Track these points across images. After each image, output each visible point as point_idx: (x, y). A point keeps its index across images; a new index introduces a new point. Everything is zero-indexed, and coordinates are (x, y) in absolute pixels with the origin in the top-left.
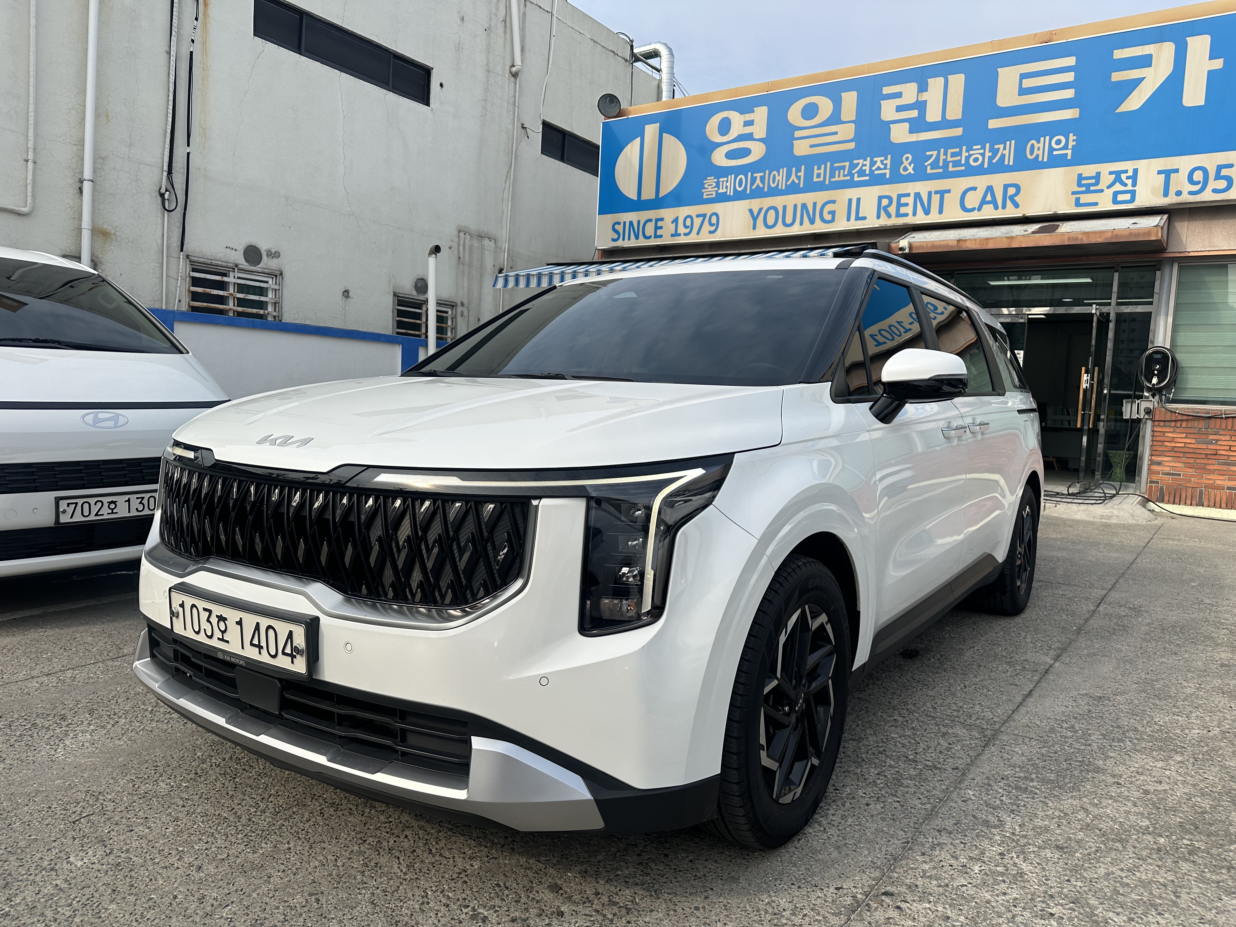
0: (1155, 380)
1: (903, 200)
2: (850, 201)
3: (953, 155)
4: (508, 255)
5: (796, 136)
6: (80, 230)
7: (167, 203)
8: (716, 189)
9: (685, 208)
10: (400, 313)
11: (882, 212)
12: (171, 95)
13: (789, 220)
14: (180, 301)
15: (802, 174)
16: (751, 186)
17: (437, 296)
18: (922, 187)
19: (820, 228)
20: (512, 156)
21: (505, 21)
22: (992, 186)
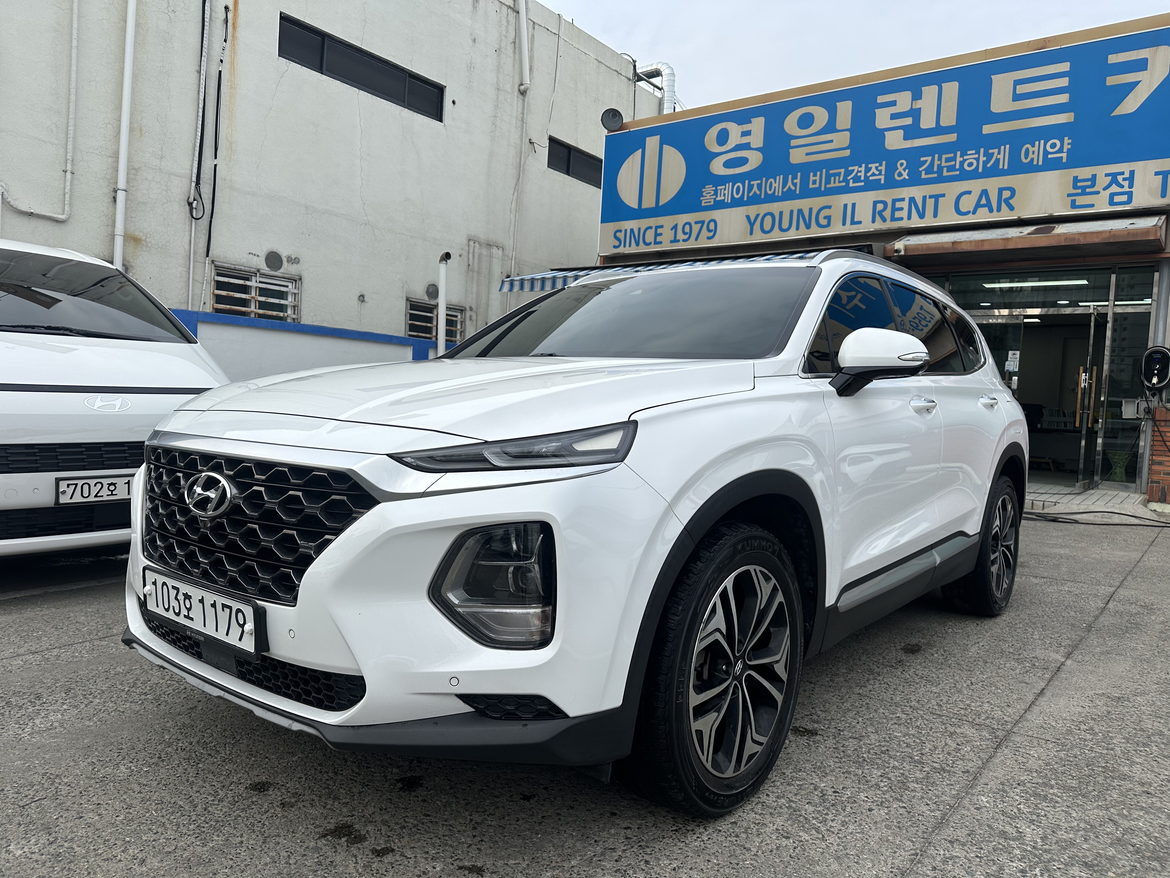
0: (1155, 380)
1: (898, 205)
2: (845, 206)
3: (948, 160)
4: (515, 262)
5: (792, 145)
6: (113, 236)
7: (194, 211)
8: (714, 197)
9: (684, 215)
10: (412, 317)
11: (878, 217)
12: (201, 111)
13: (785, 225)
14: (204, 303)
15: (798, 181)
16: (749, 192)
17: (447, 301)
18: (917, 192)
19: (816, 232)
20: (520, 169)
21: (514, 43)
22: (986, 190)
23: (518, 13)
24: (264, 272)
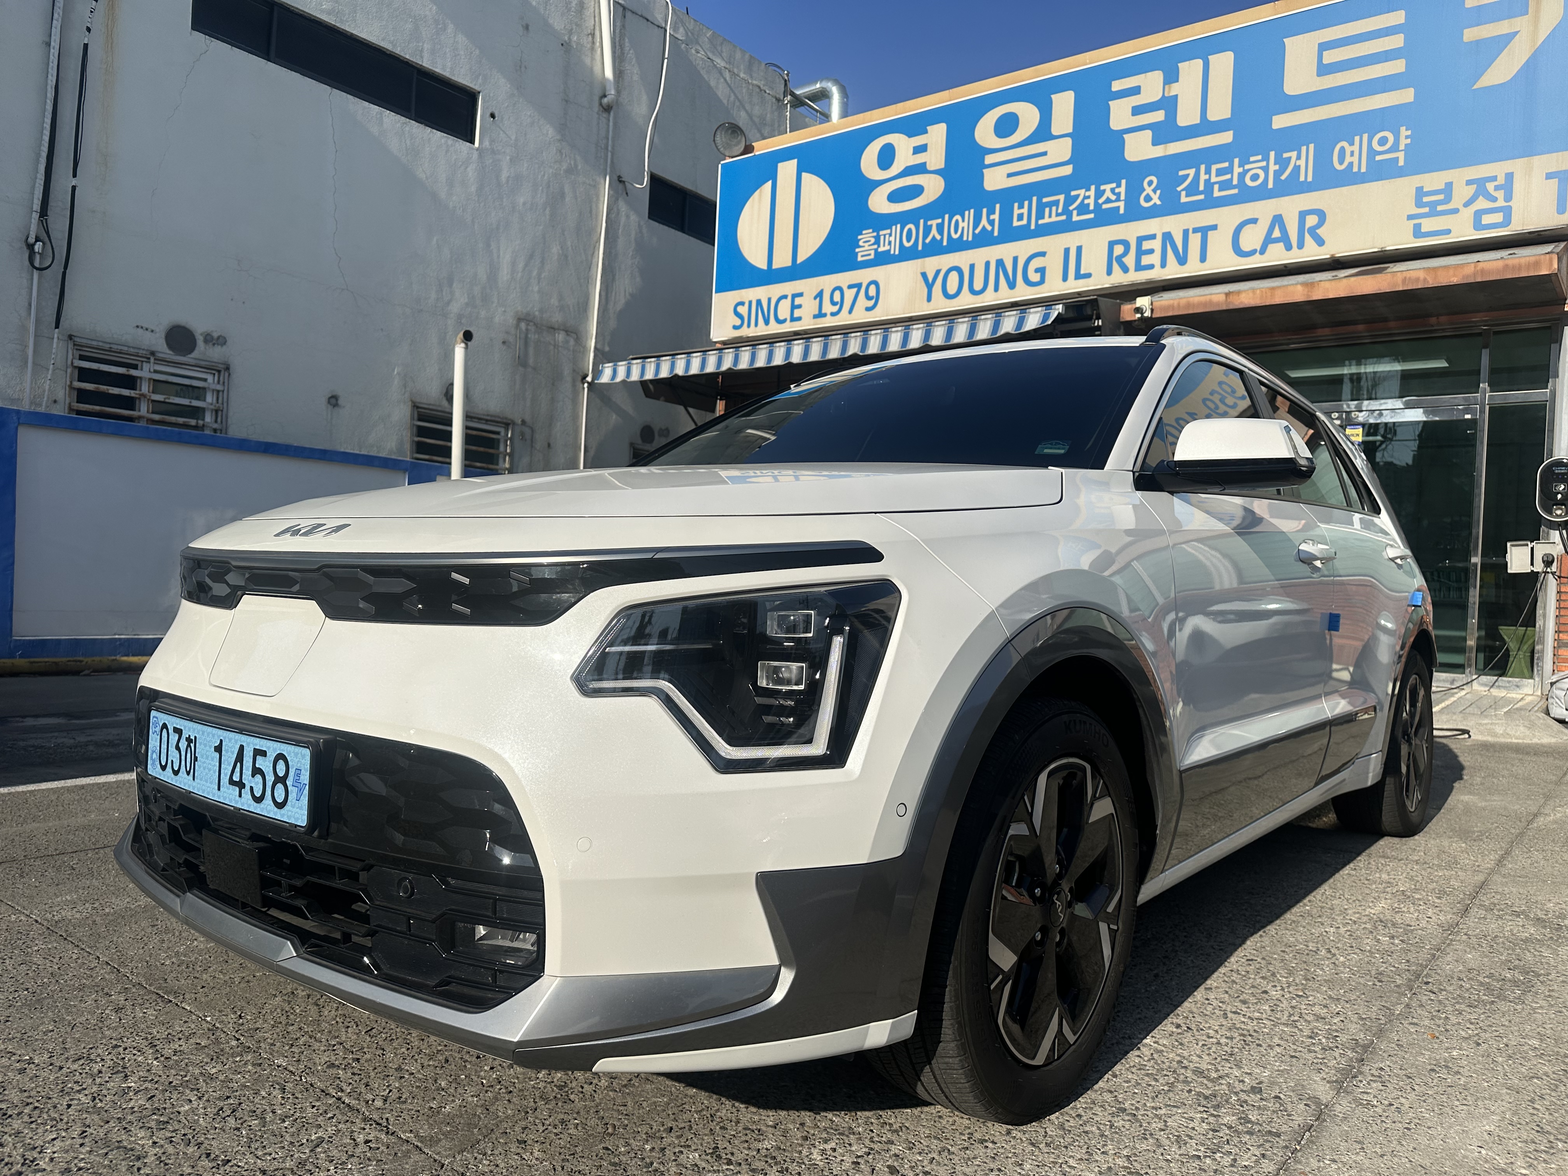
0: (1558, 510)
2: (1067, 251)
3: (1220, 172)
4: (596, 355)
5: (986, 162)
7: (37, 257)
8: (876, 246)
9: (833, 276)
10: (420, 431)
11: (1115, 266)
13: (978, 286)
14: (55, 401)
15: (996, 217)
16: (925, 237)
17: (467, 406)
18: (1175, 224)
19: (1022, 292)
21: (593, 35)
22: (1281, 215)
24: (162, 355)
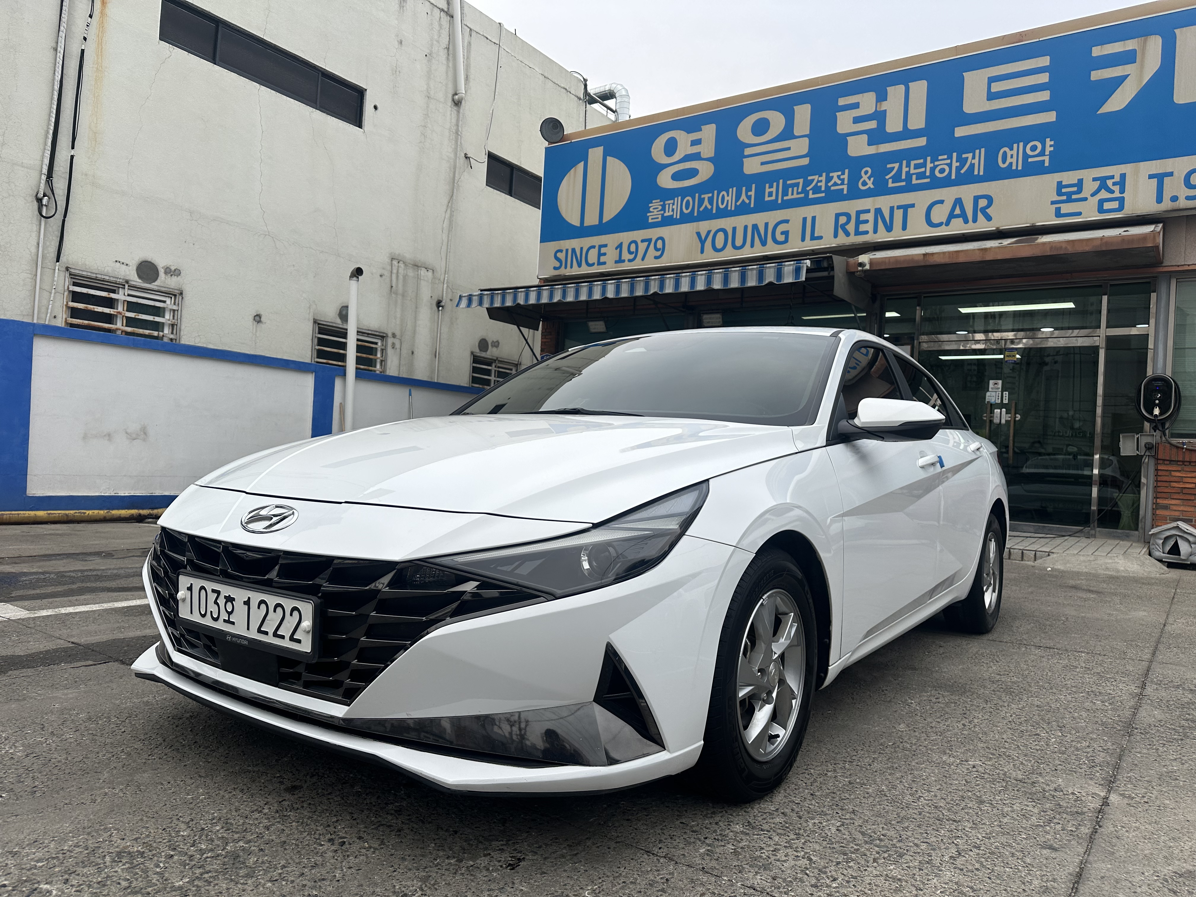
0: (1156, 411)
1: (863, 217)
2: (805, 219)
3: (917, 167)
4: (448, 286)
5: (746, 153)
7: (44, 209)
8: (662, 212)
9: (630, 233)
10: (321, 342)
11: (840, 231)
13: (739, 242)
14: (55, 316)
15: (752, 193)
16: (699, 207)
18: (884, 202)
19: (771, 249)
20: (453, 185)
21: (448, 49)
22: (960, 199)
23: (452, 17)
24: (132, 283)
